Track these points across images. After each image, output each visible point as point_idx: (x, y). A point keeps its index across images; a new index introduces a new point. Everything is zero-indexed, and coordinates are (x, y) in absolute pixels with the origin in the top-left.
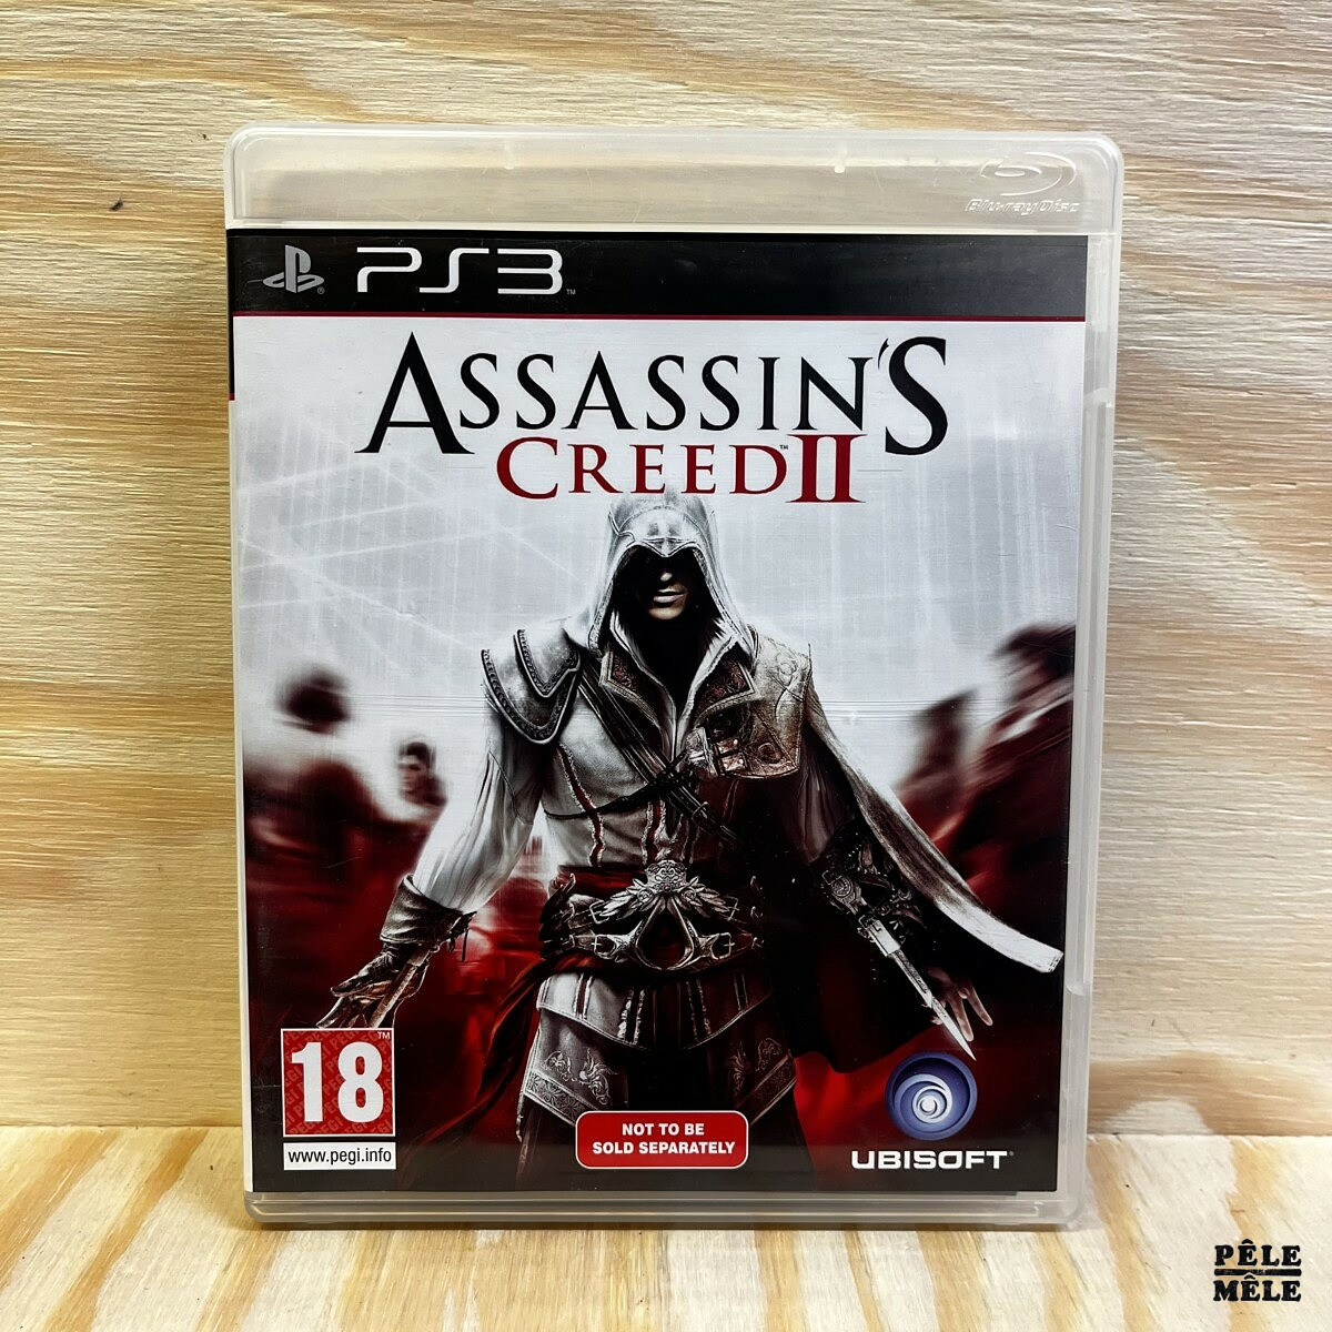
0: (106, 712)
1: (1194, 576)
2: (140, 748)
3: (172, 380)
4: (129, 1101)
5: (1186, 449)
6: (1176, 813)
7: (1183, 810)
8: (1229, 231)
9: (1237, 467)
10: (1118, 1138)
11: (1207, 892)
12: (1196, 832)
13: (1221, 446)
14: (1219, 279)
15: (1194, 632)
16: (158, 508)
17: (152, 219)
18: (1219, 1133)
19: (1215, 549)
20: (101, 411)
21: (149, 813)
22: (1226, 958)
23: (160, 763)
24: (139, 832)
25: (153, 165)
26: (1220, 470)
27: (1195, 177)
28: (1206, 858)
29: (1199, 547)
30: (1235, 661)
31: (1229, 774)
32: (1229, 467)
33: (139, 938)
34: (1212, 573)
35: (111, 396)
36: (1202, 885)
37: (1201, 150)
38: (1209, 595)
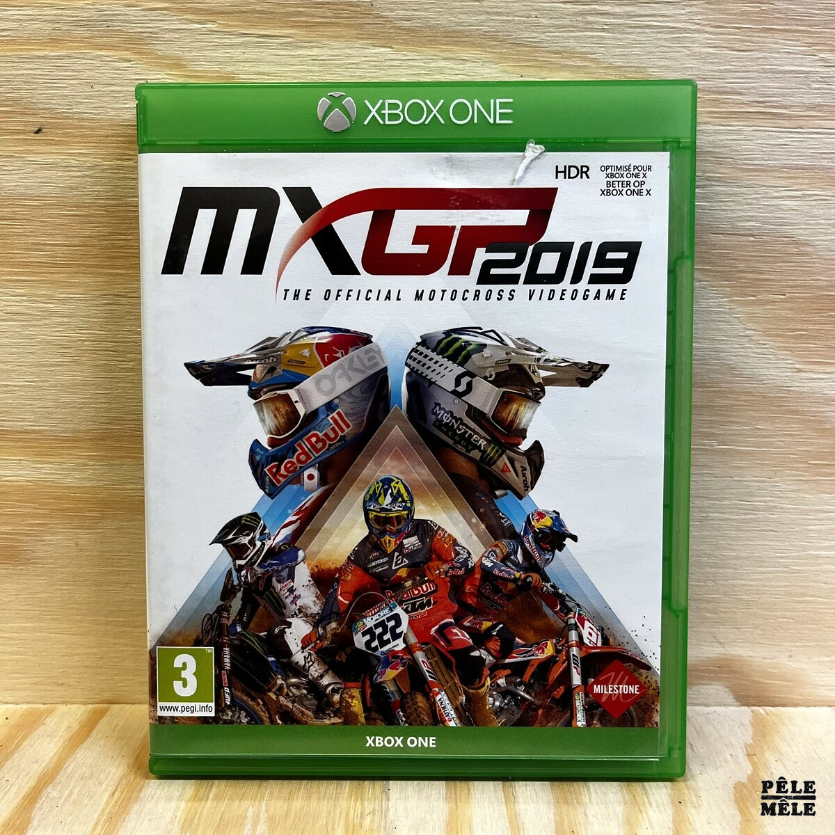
0: (41, 447)
1: (722, 354)
2: (63, 469)
3: (76, 239)
4: (61, 688)
5: (715, 274)
6: (713, 504)
7: (717, 502)
8: (740, 135)
9: (748, 285)
11: (734, 554)
12: (726, 516)
13: (737, 271)
14: (734, 166)
15: (722, 389)
16: (70, 320)
17: (61, 139)
18: (743, 705)
19: (734, 337)
21: (68, 509)
22: (747, 595)
23: (76, 479)
24: (64, 522)
25: (60, 105)
26: (736, 287)
27: (718, 101)
28: (734, 532)
29: (725, 336)
30: (750, 408)
31: (747, 479)
32: (743, 285)
33: (66, 588)
34: (733, 352)
35: (39, 250)
36: (730, 549)
37: (720, 83)
38: (732, 366)
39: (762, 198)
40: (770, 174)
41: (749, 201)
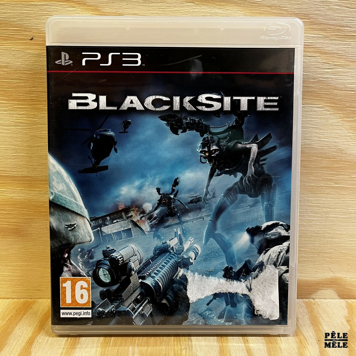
0: (31, 184)
4: (39, 292)
10: (314, 301)
15: (337, 160)
17: (42, 43)
18: (342, 299)
19: (344, 136)
20: (28, 98)
22: (345, 251)
24: (40, 217)
25: (41, 27)
26: (346, 114)
27: (340, 30)
28: (340, 223)
29: (339, 136)
30: (349, 168)
31: (347, 200)
34: (343, 143)
35: (31, 94)
36: (338, 230)
37: (342, 22)
38: (342, 149)
41: (353, 75)
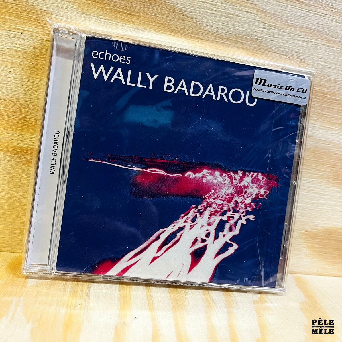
8: (286, 8)
14: (282, 22)
39: (292, 39)
40: (296, 29)
41: (286, 39)
